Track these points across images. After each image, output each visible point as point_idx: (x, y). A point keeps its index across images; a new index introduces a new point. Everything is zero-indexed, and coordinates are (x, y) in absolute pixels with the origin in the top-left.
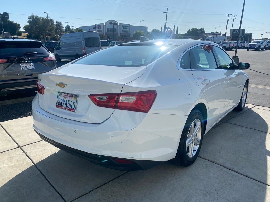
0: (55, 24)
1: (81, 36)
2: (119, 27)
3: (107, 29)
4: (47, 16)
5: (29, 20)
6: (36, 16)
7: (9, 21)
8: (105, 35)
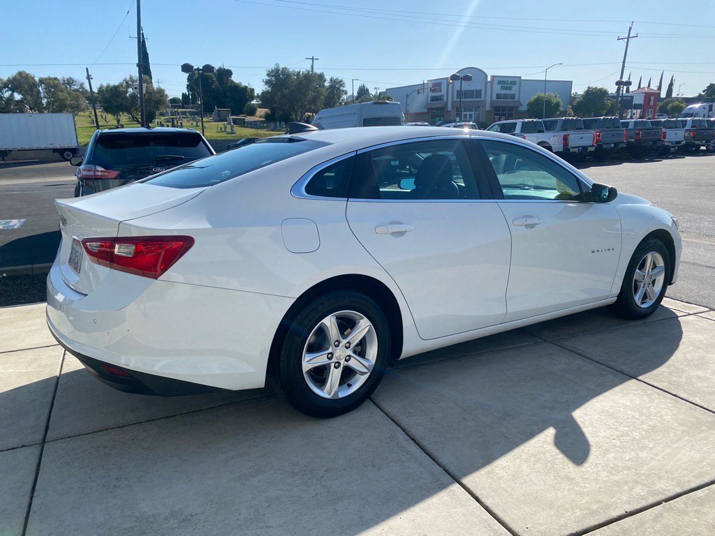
0: (327, 84)
1: (355, 113)
2: (489, 85)
3: (455, 93)
4: (312, 67)
5: (267, 78)
6: (284, 69)
7: (232, 81)
8: (450, 108)
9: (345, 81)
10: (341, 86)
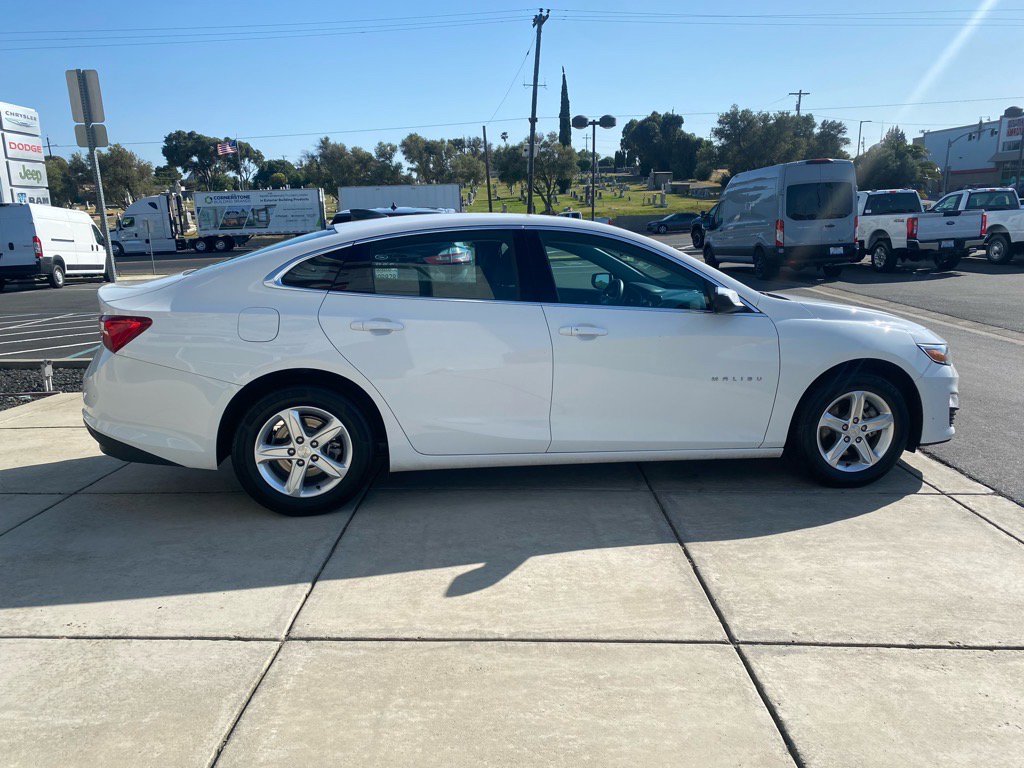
1: (777, 177)
4: (798, 107)
5: (718, 126)
9: (846, 123)
10: (840, 132)
